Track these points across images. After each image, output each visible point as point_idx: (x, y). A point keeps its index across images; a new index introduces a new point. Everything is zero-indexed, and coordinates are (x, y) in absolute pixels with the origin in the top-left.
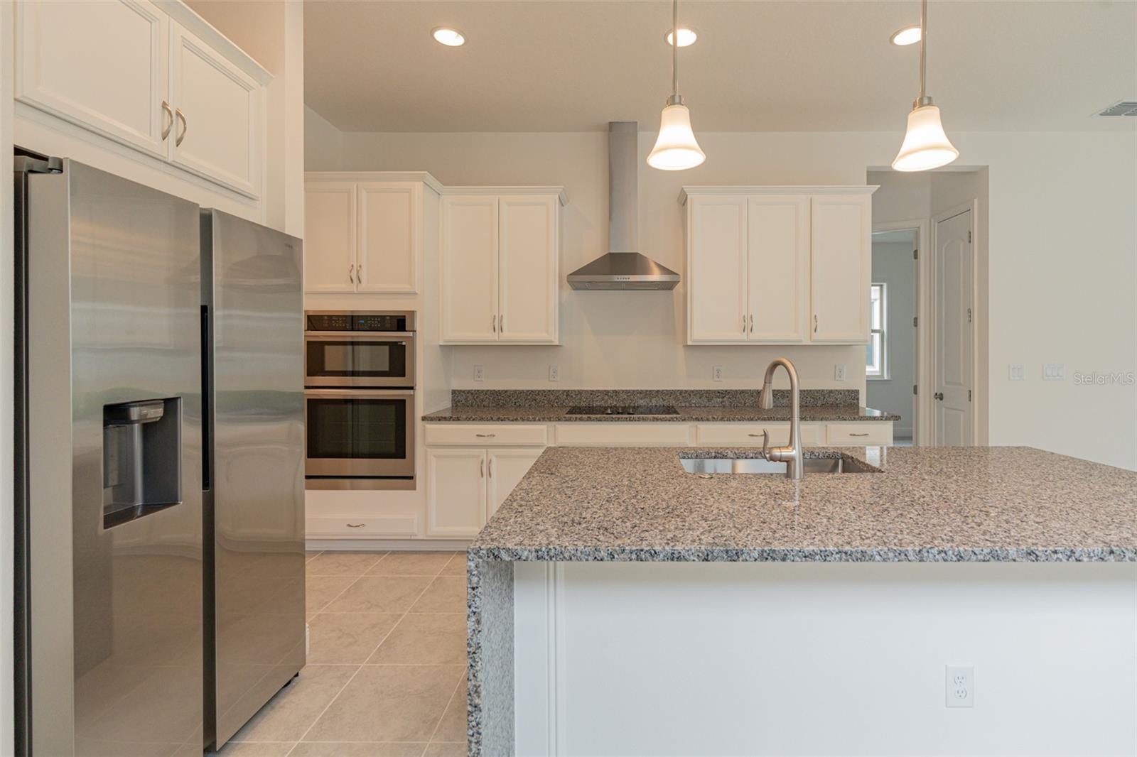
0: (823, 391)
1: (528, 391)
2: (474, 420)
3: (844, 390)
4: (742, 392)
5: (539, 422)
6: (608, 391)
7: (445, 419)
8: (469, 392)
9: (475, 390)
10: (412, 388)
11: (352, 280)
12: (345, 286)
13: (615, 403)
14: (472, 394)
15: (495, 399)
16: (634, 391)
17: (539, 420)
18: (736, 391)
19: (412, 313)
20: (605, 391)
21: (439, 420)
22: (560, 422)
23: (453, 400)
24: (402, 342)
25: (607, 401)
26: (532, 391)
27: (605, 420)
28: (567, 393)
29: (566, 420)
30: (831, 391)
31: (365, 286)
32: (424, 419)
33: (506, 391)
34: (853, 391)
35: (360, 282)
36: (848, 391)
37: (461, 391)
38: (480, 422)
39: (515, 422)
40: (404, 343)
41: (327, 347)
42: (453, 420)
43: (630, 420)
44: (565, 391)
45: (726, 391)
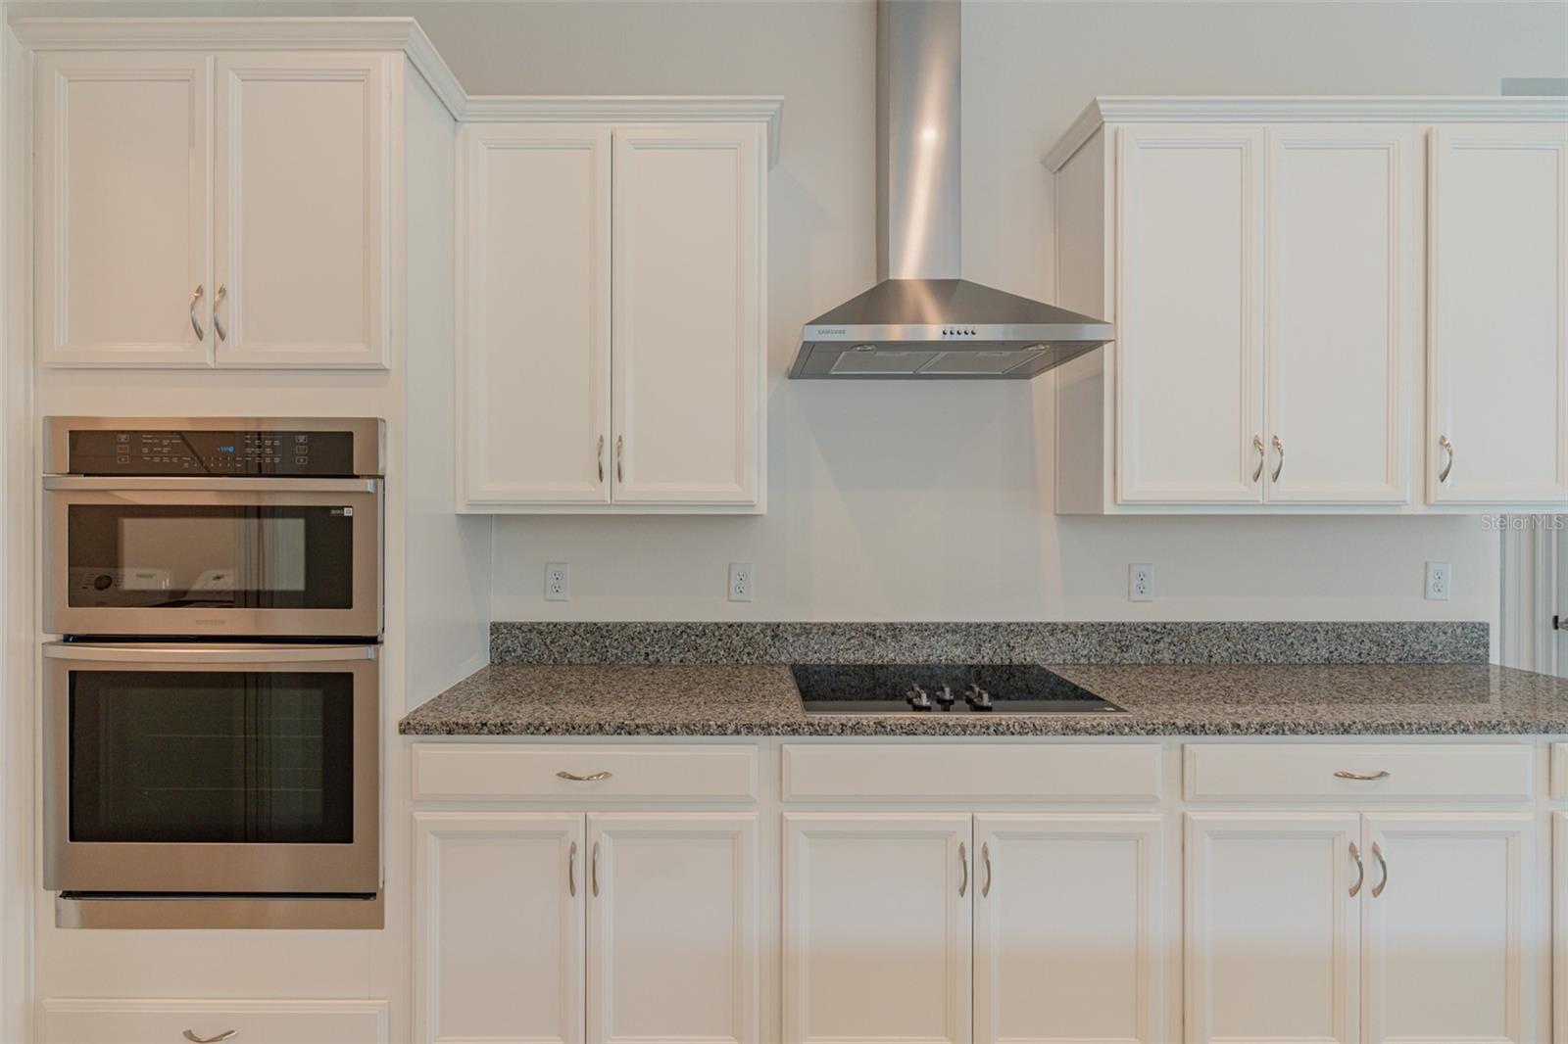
0: (1401, 625)
1: (678, 625)
2: (549, 731)
3: (1452, 623)
4: (1204, 628)
5: (735, 738)
6: (874, 627)
7: (466, 728)
8: (532, 627)
9: (548, 624)
10: (373, 641)
11: (200, 334)
12: (179, 348)
13: (892, 655)
14: (540, 633)
15: (598, 647)
16: (938, 626)
17: (737, 732)
18: (1189, 624)
19: (373, 425)
20: (867, 625)
21: (449, 732)
22: (797, 738)
23: (494, 648)
24: (342, 508)
25: (871, 652)
26: (688, 626)
27: (925, 733)
28: (775, 631)
29: (816, 733)
30: (1421, 627)
31: (239, 347)
32: (405, 728)
33: (624, 626)
34: (1474, 625)
35: (222, 337)
36: (1463, 625)
37: (513, 625)
38: (567, 738)
39: (667, 738)
40: (347, 512)
41: (130, 526)
42: (491, 732)
43: (996, 732)
44: (768, 625)
45: (1164, 626)
